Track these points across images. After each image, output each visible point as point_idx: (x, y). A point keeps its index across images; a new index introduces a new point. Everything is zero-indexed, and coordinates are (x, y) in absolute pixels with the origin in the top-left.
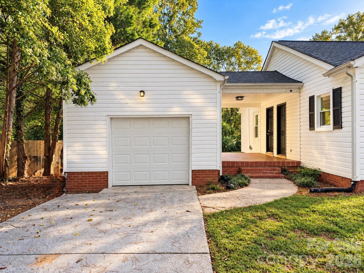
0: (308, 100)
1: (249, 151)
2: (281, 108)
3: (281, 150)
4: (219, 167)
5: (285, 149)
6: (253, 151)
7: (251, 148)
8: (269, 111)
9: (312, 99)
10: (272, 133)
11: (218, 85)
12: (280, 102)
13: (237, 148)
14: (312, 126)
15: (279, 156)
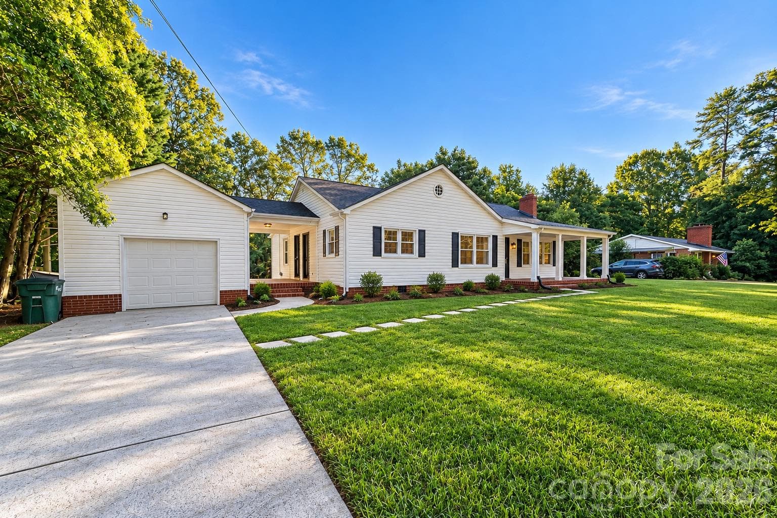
0: (322, 232)
1: (279, 277)
2: (306, 236)
3: (306, 275)
4: (247, 288)
5: (308, 274)
6: (283, 277)
7: (281, 274)
8: (297, 238)
9: (324, 232)
10: (299, 259)
11: (246, 215)
12: (306, 231)
13: (267, 274)
14: (325, 255)
15: (306, 280)
